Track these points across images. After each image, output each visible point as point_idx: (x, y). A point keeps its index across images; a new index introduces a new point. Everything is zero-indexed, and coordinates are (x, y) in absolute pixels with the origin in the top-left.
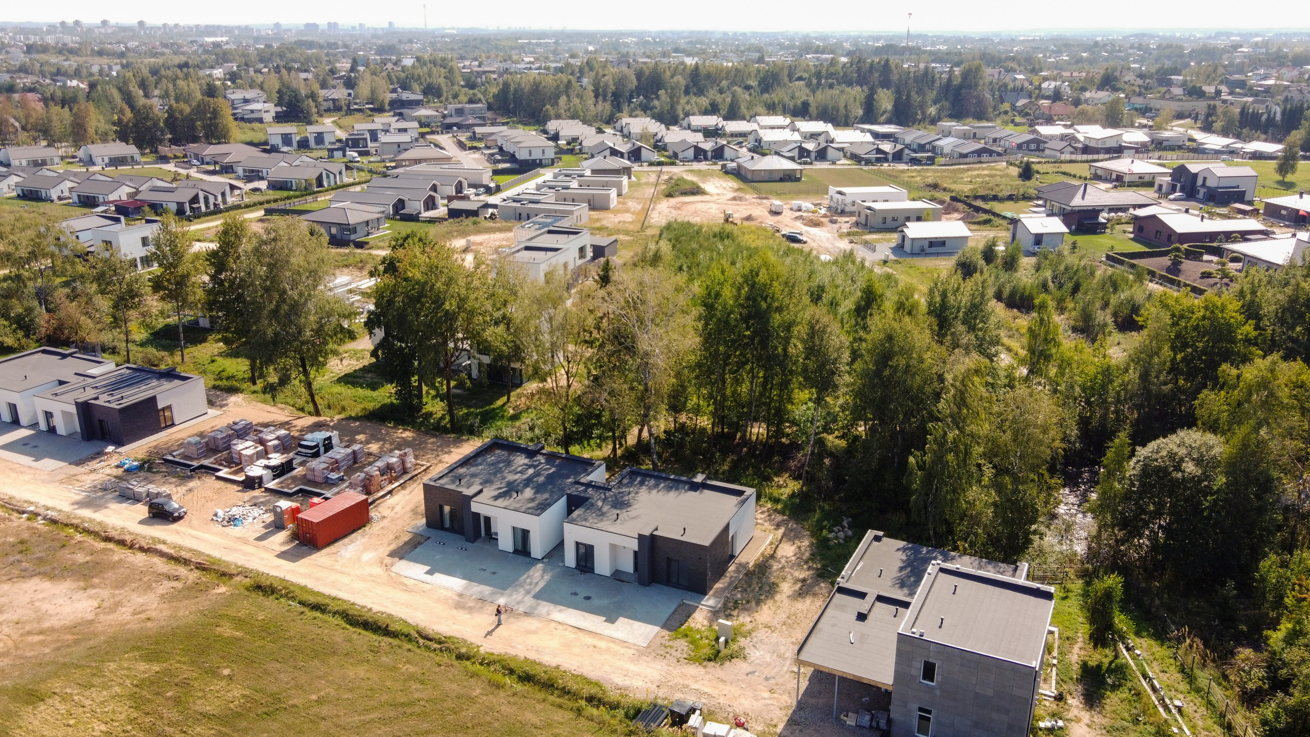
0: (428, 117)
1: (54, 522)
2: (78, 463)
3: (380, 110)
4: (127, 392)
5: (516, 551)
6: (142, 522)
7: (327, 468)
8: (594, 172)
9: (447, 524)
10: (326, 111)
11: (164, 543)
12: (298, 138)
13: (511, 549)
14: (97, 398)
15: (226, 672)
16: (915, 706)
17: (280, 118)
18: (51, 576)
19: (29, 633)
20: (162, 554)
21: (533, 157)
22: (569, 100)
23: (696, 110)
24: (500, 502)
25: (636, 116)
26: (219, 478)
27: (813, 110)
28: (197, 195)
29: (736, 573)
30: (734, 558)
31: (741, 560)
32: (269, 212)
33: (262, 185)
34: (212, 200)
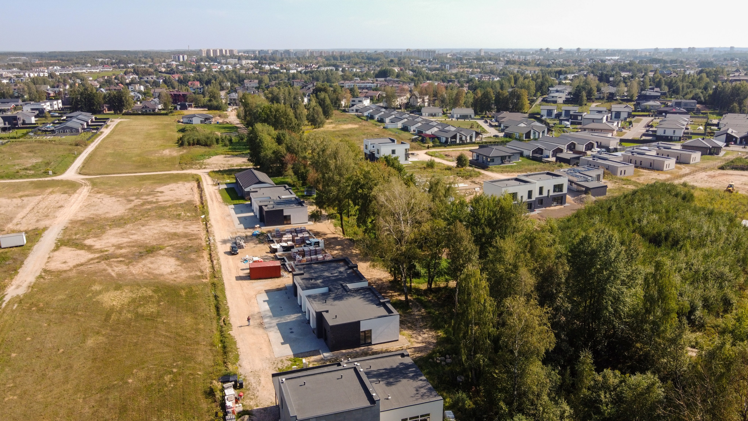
2: (247, 228)
12: (556, 112)
13: (300, 304)
14: (265, 206)
21: (666, 134)
24: (302, 281)
26: (270, 246)
28: (456, 134)
29: (360, 350)
30: (370, 344)
31: (373, 347)
32: (481, 147)
33: (501, 135)
34: (464, 138)
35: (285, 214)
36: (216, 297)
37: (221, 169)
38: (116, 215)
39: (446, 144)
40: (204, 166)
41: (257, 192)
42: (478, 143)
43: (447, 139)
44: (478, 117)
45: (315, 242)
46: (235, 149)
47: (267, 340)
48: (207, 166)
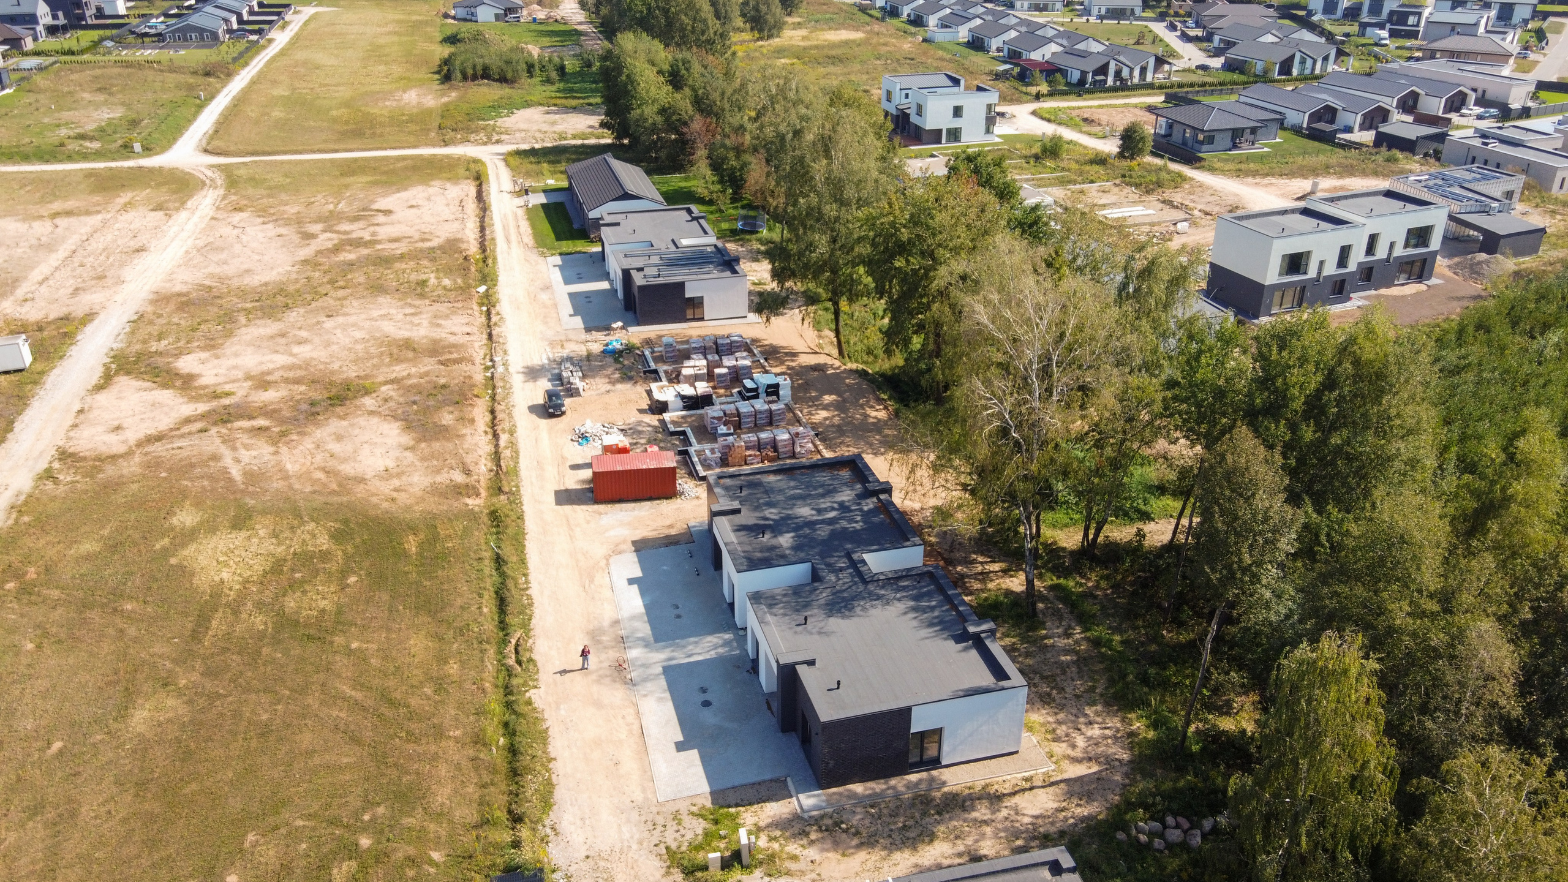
2: (590, 329)
5: (730, 604)
6: (528, 407)
13: (729, 599)
14: (641, 269)
24: (737, 535)
26: (647, 389)
28: (1107, 65)
29: (908, 786)
30: (935, 763)
31: (945, 774)
32: (1169, 98)
33: (1217, 63)
34: (1125, 73)
35: (688, 294)
36: (499, 561)
37: (537, 146)
38: (267, 279)
39: (1079, 88)
40: (495, 137)
41: (618, 224)
42: (1161, 87)
43: (1084, 74)
44: (1149, 14)
45: (769, 386)
46: (571, 90)
47: (636, 727)
48: (503, 137)
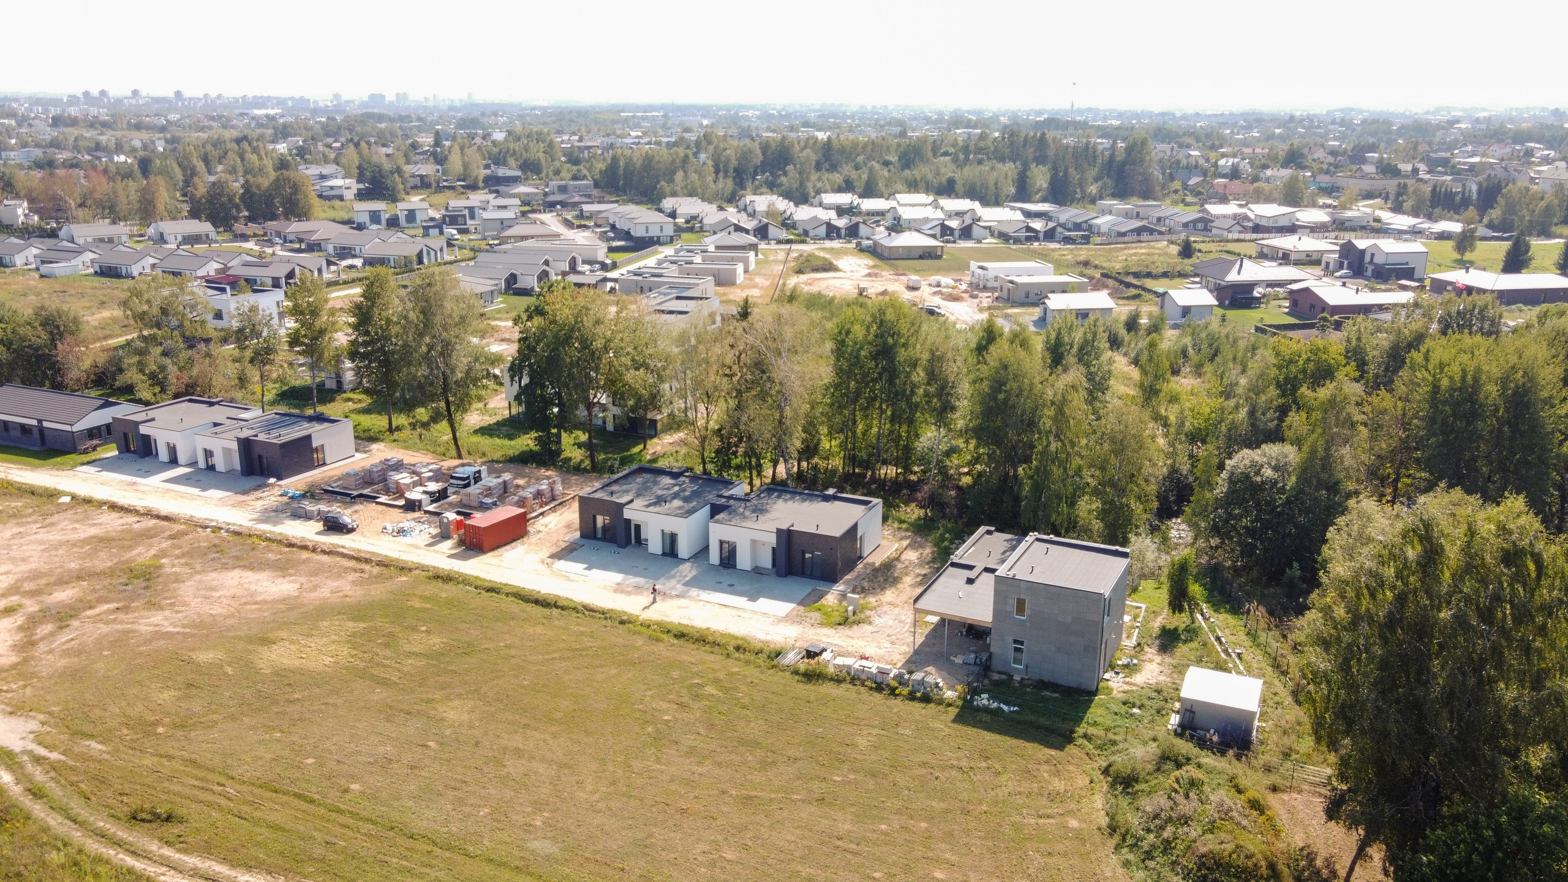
0: (527, 194)
1: (237, 534)
2: (244, 493)
3: (473, 187)
4: (283, 431)
5: (664, 554)
6: (318, 533)
7: (481, 493)
8: (718, 248)
9: (599, 535)
10: (412, 188)
11: (343, 547)
12: (387, 216)
13: (660, 552)
14: (256, 436)
15: (424, 629)
16: (1010, 639)
17: (361, 196)
18: (251, 568)
19: (245, 603)
20: (344, 555)
21: (650, 234)
22: (686, 176)
23: (828, 187)
24: (651, 509)
25: (762, 194)
26: (378, 503)
27: (959, 187)
28: (293, 270)
29: (863, 569)
30: (862, 558)
33: (358, 262)
35: (315, 444)
36: (491, 590)
43: (275, 279)
